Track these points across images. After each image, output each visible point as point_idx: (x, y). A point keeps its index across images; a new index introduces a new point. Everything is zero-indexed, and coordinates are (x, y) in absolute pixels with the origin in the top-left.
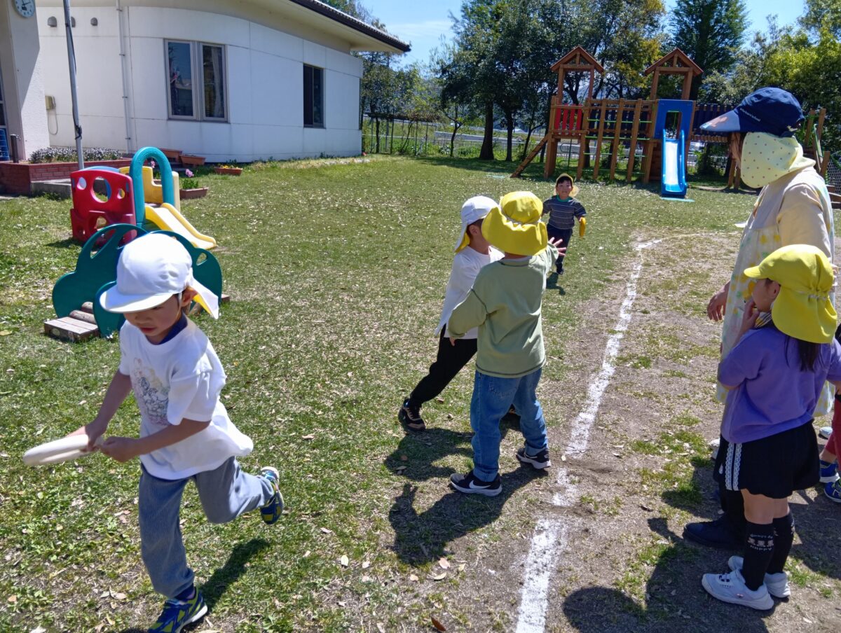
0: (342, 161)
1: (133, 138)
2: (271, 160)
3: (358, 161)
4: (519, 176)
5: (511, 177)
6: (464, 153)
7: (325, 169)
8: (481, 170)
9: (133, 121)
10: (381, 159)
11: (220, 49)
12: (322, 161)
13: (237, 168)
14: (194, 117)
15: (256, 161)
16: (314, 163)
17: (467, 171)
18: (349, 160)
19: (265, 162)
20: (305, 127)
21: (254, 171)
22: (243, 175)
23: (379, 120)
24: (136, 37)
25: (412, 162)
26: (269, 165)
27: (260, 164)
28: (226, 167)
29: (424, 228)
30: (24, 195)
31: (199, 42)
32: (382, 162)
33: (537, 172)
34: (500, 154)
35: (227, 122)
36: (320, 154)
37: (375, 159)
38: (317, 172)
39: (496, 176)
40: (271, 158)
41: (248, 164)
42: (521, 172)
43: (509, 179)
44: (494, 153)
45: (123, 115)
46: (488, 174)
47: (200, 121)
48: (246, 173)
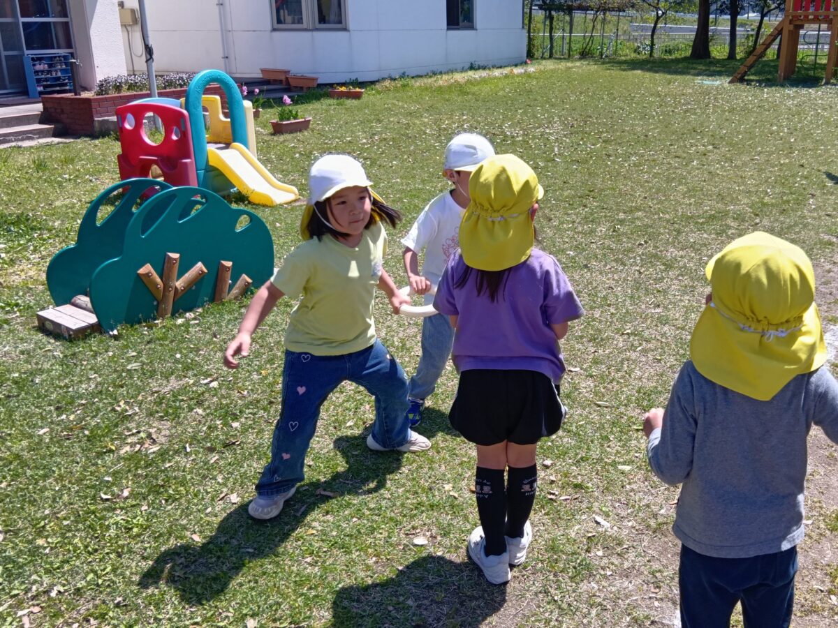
0: (497, 73)
2: (403, 76)
3: (517, 71)
4: (741, 80)
5: (730, 82)
6: (670, 52)
7: (472, 84)
8: (689, 73)
9: (230, 34)
10: (552, 67)
12: (471, 73)
13: (357, 90)
14: (305, 25)
15: (384, 79)
16: (459, 77)
17: (669, 77)
18: (506, 71)
19: (395, 79)
20: (448, 29)
21: (379, 93)
22: (365, 98)
23: (553, 13)
25: (594, 67)
26: (399, 83)
27: (387, 83)
28: (343, 89)
29: (586, 161)
30: (86, 136)
32: (552, 70)
33: (770, 73)
34: (719, 50)
35: (345, 29)
36: (469, 65)
37: (542, 68)
38: (460, 89)
39: (708, 82)
40: (404, 74)
41: (373, 83)
42: (745, 73)
43: (726, 85)
44: (711, 49)
45: (219, 28)
46: (698, 80)
47: (312, 30)
48: (368, 96)
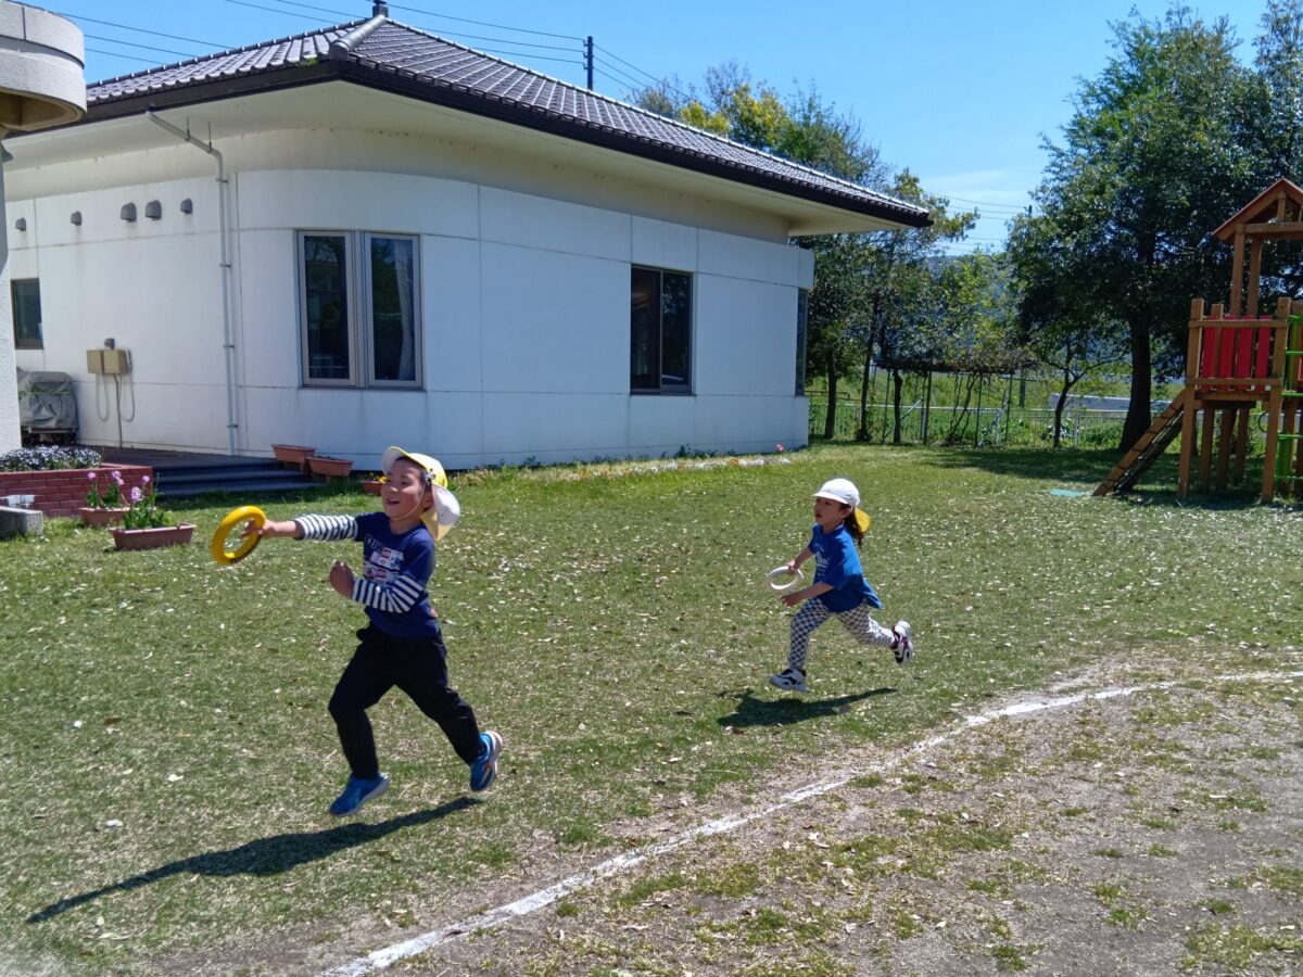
1: (242, 425)
5: (1095, 493)
9: (241, 391)
11: (410, 243)
14: (352, 380)
15: (484, 468)
20: (632, 393)
23: (900, 373)
24: (249, 229)
27: (479, 474)
31: (364, 232)
35: (421, 389)
36: (678, 449)
39: (1062, 492)
43: (1088, 497)
45: (224, 381)
47: (362, 389)
